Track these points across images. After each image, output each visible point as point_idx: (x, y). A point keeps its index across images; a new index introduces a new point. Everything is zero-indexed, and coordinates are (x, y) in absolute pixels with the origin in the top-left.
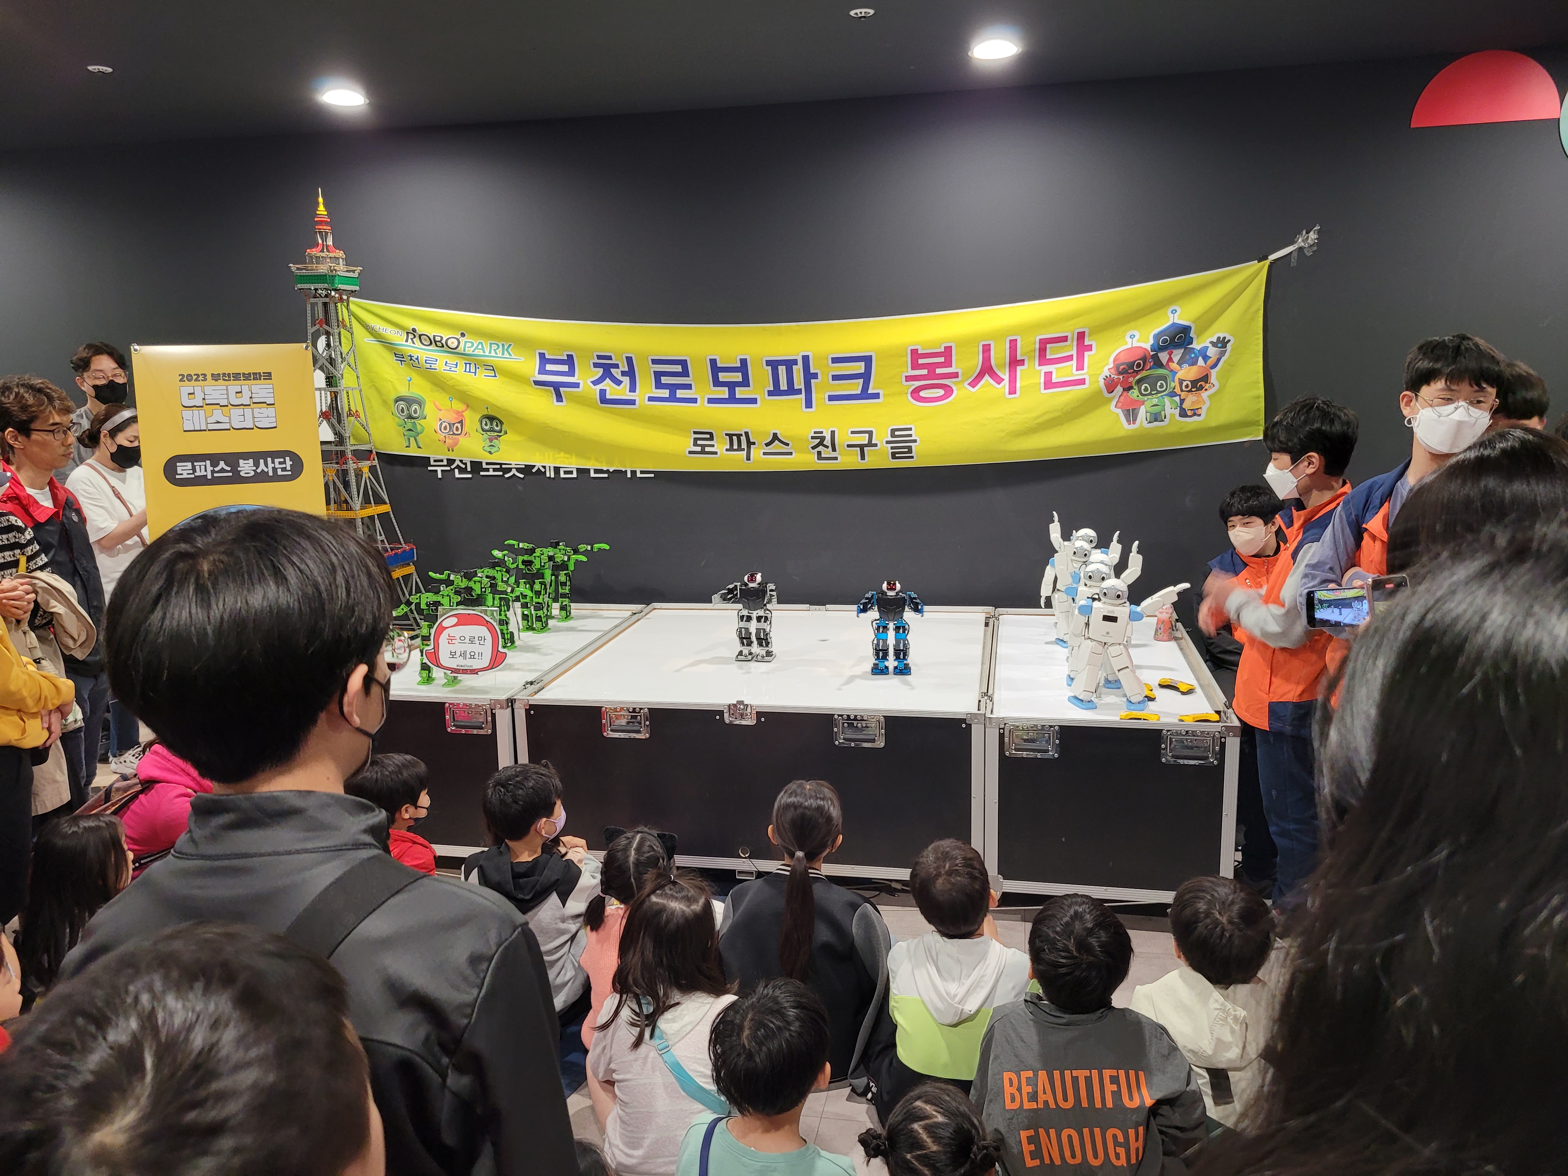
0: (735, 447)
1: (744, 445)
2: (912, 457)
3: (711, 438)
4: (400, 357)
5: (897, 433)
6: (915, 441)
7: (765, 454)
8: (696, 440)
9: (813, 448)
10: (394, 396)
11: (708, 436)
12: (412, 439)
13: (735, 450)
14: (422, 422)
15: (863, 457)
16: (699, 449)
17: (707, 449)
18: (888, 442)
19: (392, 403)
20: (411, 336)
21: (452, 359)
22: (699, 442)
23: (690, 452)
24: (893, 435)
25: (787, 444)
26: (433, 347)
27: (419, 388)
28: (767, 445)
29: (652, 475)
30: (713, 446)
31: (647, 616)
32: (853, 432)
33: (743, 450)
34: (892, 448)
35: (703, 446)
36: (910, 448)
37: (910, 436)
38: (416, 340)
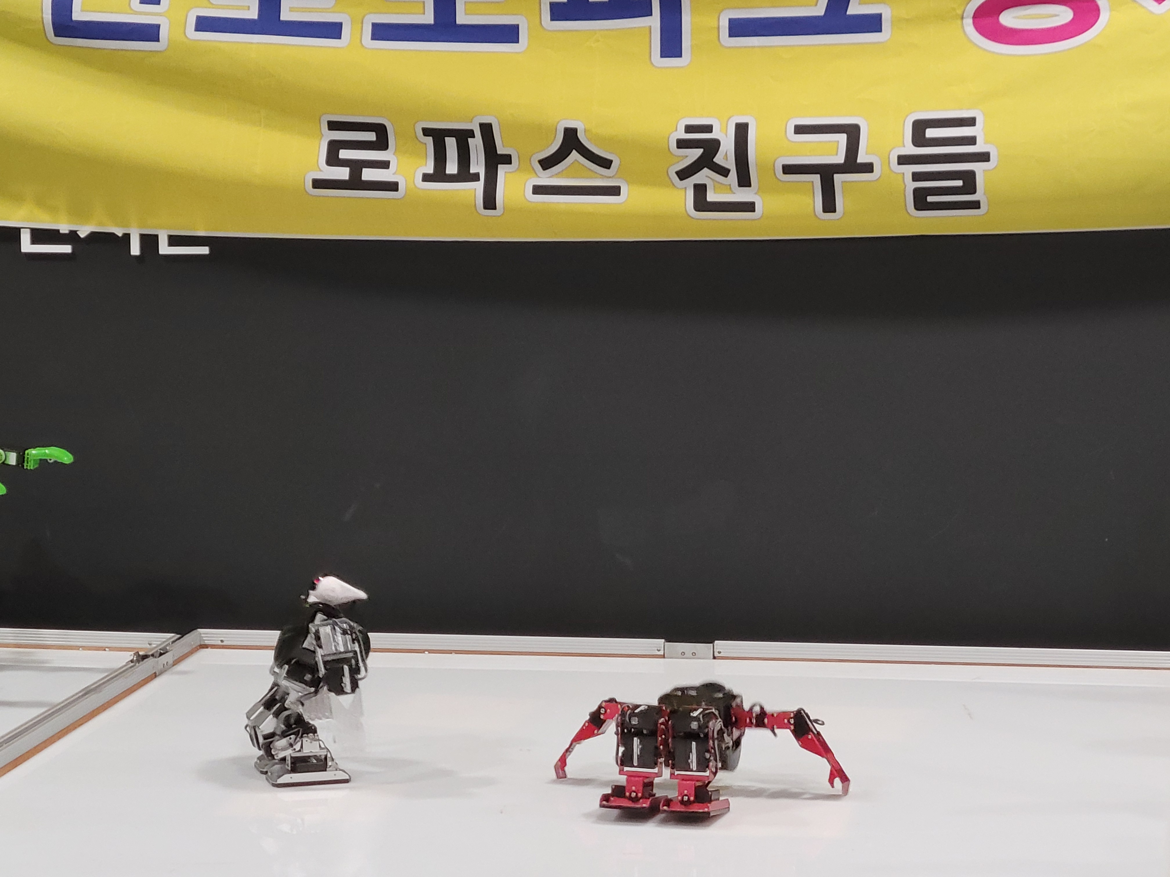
0: (452, 168)
1: (478, 166)
2: (976, 205)
3: (382, 144)
5: (931, 133)
6: (984, 157)
7: (538, 190)
8: (334, 147)
9: (684, 174)
11: (371, 136)
13: (452, 179)
15: (829, 206)
16: (343, 173)
17: (368, 175)
18: (903, 160)
22: (344, 154)
23: (318, 184)
24: (919, 139)
25: (606, 163)
28: (547, 163)
29: (204, 250)
30: (385, 165)
31: (182, 667)
32: (800, 130)
33: (475, 177)
34: (917, 177)
35: (356, 166)
36: (969, 178)
37: (971, 141)
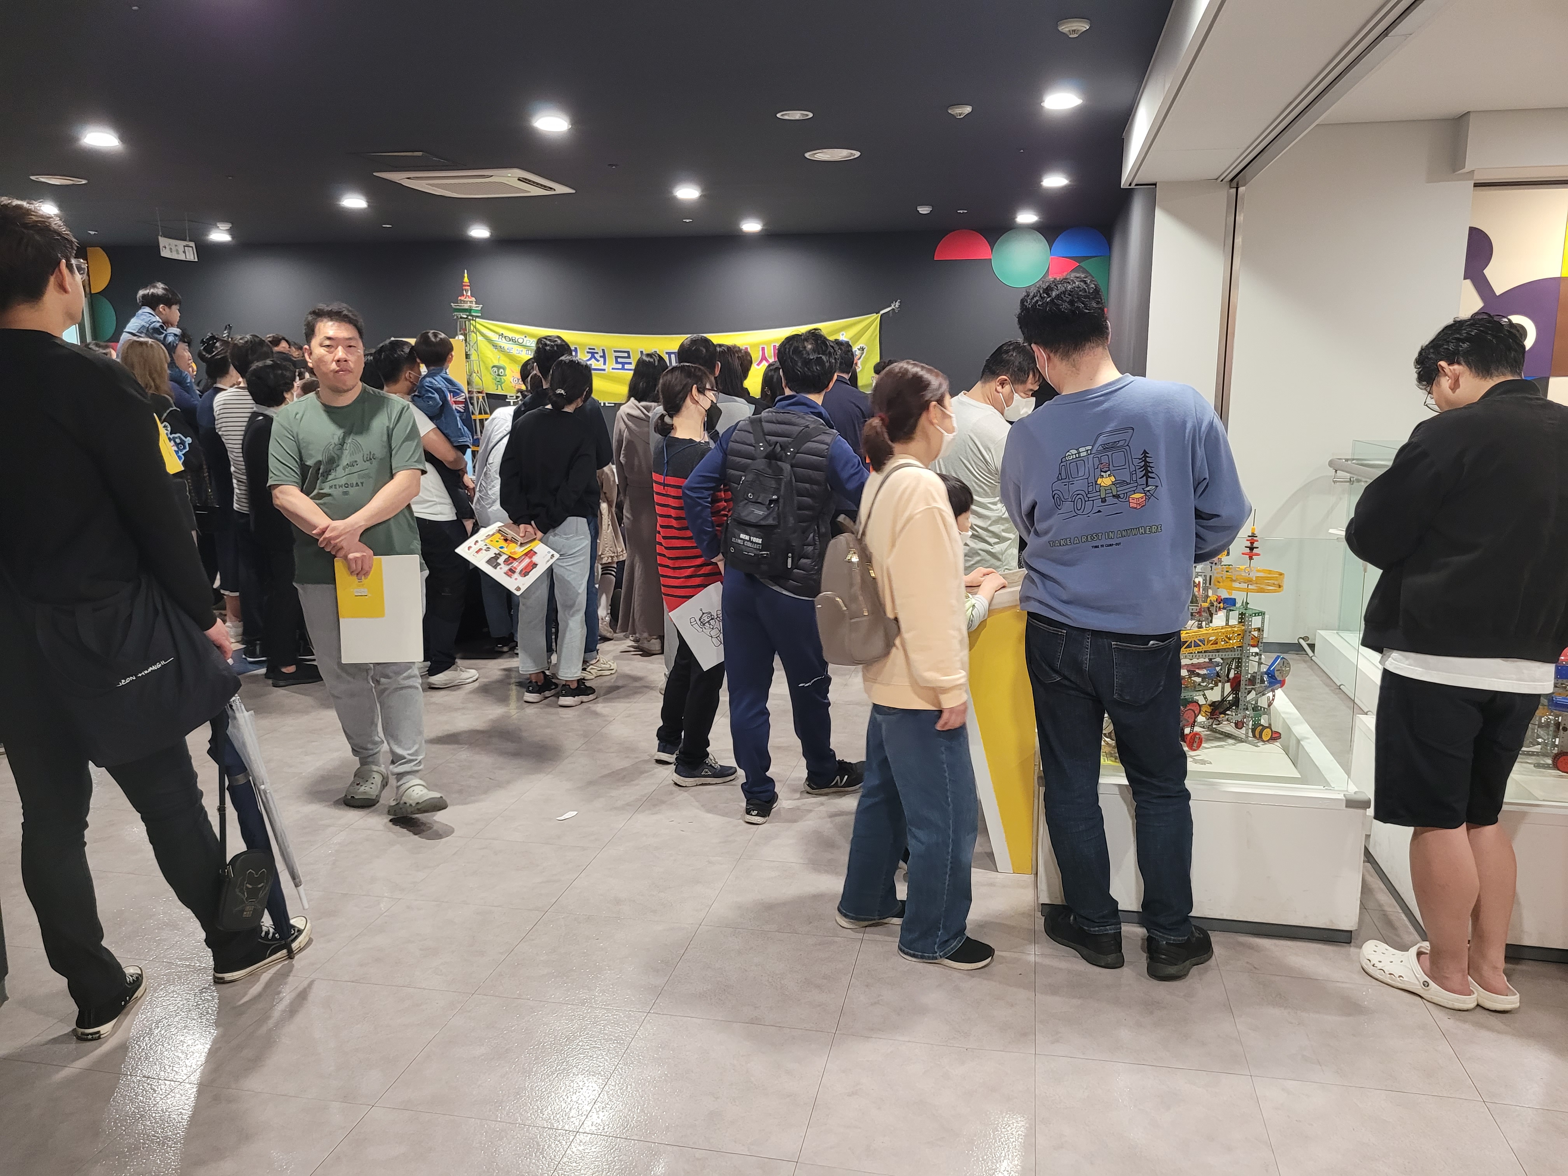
4: (495, 346)
10: (492, 366)
12: (499, 386)
14: (504, 377)
19: (490, 368)
20: (501, 337)
21: (520, 348)
26: (510, 342)
27: (503, 361)
38: (503, 339)
